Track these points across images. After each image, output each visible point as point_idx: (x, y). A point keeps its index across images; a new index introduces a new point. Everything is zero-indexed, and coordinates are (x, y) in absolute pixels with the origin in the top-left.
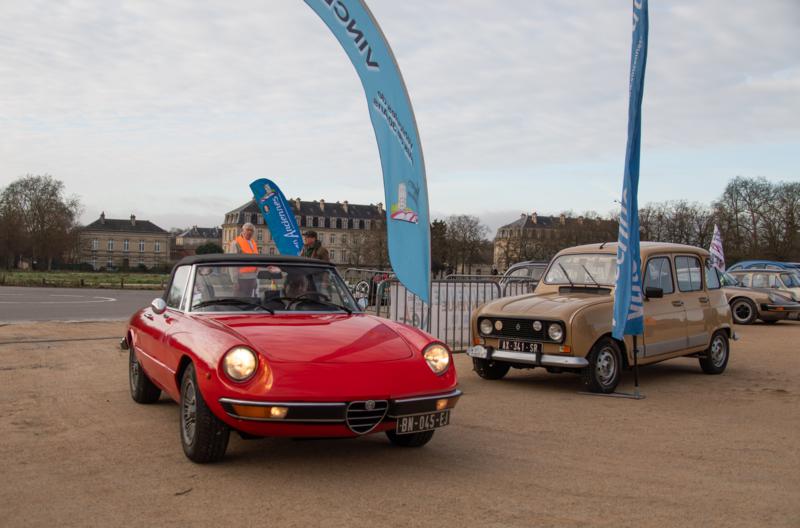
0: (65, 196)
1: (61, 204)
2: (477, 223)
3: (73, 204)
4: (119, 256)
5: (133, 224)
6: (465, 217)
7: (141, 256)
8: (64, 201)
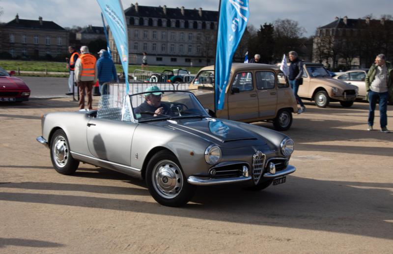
2: (296, 25)
4: (31, 47)
5: (41, 24)
6: (288, 21)
7: (48, 48)
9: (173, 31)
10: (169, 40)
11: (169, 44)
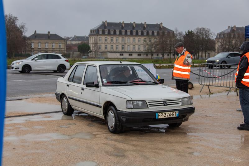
0: (18, 24)
1: (17, 27)
2: (208, 32)
3: (22, 27)
4: (43, 50)
6: (203, 29)
7: (53, 50)
8: (18, 26)
9: (129, 37)
10: (126, 43)
11: (126, 45)
